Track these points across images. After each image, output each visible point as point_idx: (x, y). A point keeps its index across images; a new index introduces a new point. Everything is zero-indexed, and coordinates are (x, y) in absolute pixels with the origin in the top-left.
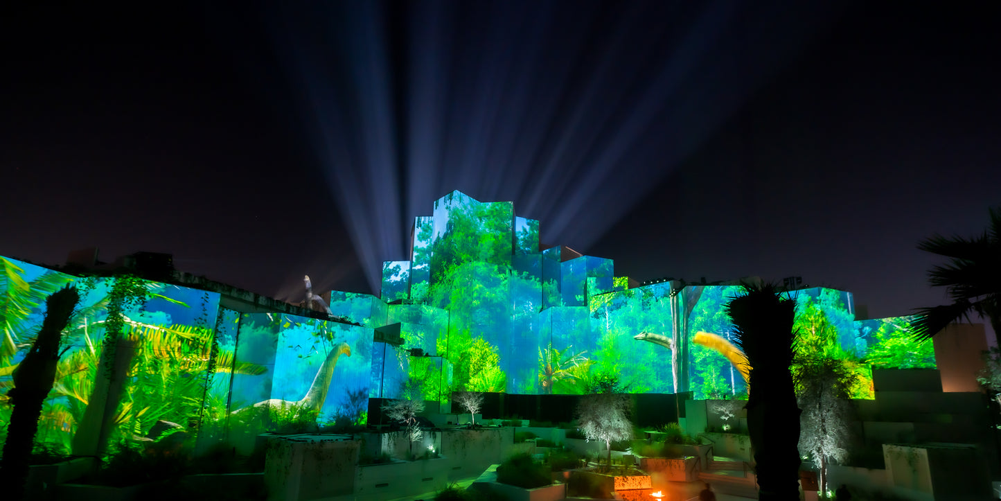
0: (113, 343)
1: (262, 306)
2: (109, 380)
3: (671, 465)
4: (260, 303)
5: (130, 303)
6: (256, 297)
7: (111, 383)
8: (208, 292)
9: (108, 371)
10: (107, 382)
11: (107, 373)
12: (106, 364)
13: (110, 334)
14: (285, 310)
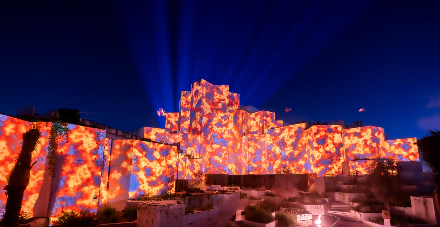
0: (53, 157)
1: (120, 136)
2: (52, 177)
3: (317, 208)
4: (119, 134)
5: (61, 136)
6: (117, 132)
7: (52, 178)
8: (100, 130)
9: (51, 172)
10: (50, 178)
11: (50, 173)
12: (50, 168)
13: (51, 153)
14: (130, 137)
